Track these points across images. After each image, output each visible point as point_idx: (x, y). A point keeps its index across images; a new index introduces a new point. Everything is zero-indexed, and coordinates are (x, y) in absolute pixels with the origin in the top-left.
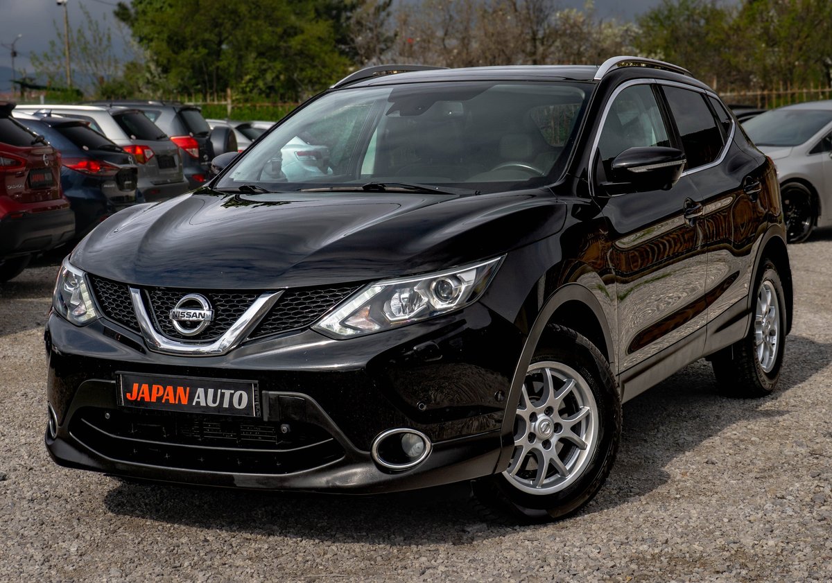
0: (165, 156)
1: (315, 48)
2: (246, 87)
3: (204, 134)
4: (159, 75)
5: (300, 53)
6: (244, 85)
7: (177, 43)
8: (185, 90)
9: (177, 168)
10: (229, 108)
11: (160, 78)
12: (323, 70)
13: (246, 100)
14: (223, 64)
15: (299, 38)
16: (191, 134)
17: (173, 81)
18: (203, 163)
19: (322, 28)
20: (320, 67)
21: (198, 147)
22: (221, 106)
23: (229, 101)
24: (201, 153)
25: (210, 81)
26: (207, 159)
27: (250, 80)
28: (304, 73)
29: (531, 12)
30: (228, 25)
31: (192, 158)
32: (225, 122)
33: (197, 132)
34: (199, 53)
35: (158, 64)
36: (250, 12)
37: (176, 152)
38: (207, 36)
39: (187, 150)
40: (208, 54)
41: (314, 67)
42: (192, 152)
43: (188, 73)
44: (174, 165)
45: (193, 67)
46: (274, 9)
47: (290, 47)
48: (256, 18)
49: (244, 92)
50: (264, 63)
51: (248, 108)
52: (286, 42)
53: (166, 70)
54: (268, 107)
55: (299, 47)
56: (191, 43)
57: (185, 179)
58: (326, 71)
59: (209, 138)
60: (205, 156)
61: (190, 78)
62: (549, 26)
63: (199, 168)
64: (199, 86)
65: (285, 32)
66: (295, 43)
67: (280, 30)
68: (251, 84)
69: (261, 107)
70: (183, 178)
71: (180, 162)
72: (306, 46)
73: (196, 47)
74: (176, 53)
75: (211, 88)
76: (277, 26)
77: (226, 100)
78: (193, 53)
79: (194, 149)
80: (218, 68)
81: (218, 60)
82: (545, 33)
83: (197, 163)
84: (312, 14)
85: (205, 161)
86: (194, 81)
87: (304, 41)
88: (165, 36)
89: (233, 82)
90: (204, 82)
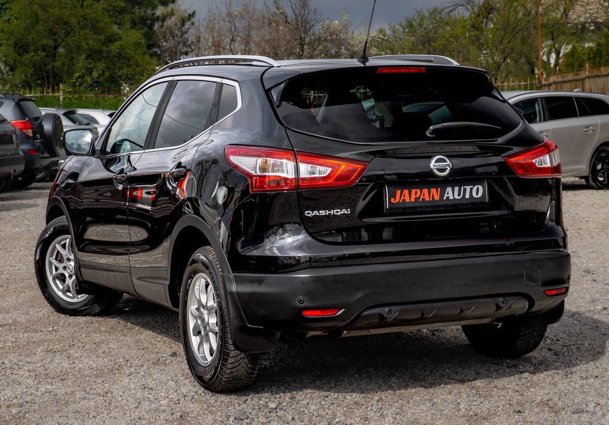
0: (6, 135)
1: (130, 52)
2: (76, 82)
3: (37, 119)
4: (7, 72)
5: (119, 56)
6: (75, 80)
7: (21, 47)
8: (28, 85)
9: (15, 144)
10: (61, 98)
11: (8, 75)
12: (137, 69)
13: (75, 92)
14: (58, 64)
15: (118, 44)
16: (26, 118)
17: (19, 77)
18: (36, 141)
19: (136, 35)
20: (134, 67)
21: (32, 128)
22: (55, 97)
23: (61, 93)
24: (34, 133)
25: (48, 77)
26: (39, 138)
27: (80, 76)
28: (122, 71)
29: (299, 23)
30: (62, 34)
31: (28, 137)
32: (55, 110)
33: (32, 117)
34: (38, 56)
35: (6, 64)
36: (79, 23)
37: (14, 132)
38: (45, 42)
39: (24, 131)
40: (47, 56)
41: (129, 66)
42: (28, 132)
43: (30, 71)
44: (12, 142)
45: (34, 66)
46: (98, 21)
47: (110, 51)
48: (83, 28)
49: (74, 86)
50: (90, 63)
51: (76, 99)
52: (107, 46)
53: (12, 69)
54: (91, 97)
55: (117, 51)
56: (32, 48)
57: (21, 152)
58: (139, 69)
59: (41, 122)
60: (38, 135)
61: (32, 75)
62: (314, 34)
63: (33, 145)
64: (39, 81)
65: (106, 39)
66: (115, 47)
67: (102, 37)
68: (80, 80)
69: (86, 97)
70: (19, 152)
71: (17, 139)
72: (123, 50)
73: (36, 50)
74: (21, 55)
75: (48, 83)
76: (100, 34)
77: (58, 93)
78: (34, 56)
79: (29, 130)
80: (53, 67)
81: (54, 61)
82: (311, 39)
83: (31, 141)
84: (128, 25)
85: (37, 139)
86: (35, 77)
87: (121, 46)
88: (12, 42)
89: (65, 78)
90: (43, 78)
